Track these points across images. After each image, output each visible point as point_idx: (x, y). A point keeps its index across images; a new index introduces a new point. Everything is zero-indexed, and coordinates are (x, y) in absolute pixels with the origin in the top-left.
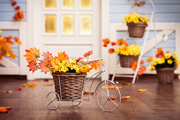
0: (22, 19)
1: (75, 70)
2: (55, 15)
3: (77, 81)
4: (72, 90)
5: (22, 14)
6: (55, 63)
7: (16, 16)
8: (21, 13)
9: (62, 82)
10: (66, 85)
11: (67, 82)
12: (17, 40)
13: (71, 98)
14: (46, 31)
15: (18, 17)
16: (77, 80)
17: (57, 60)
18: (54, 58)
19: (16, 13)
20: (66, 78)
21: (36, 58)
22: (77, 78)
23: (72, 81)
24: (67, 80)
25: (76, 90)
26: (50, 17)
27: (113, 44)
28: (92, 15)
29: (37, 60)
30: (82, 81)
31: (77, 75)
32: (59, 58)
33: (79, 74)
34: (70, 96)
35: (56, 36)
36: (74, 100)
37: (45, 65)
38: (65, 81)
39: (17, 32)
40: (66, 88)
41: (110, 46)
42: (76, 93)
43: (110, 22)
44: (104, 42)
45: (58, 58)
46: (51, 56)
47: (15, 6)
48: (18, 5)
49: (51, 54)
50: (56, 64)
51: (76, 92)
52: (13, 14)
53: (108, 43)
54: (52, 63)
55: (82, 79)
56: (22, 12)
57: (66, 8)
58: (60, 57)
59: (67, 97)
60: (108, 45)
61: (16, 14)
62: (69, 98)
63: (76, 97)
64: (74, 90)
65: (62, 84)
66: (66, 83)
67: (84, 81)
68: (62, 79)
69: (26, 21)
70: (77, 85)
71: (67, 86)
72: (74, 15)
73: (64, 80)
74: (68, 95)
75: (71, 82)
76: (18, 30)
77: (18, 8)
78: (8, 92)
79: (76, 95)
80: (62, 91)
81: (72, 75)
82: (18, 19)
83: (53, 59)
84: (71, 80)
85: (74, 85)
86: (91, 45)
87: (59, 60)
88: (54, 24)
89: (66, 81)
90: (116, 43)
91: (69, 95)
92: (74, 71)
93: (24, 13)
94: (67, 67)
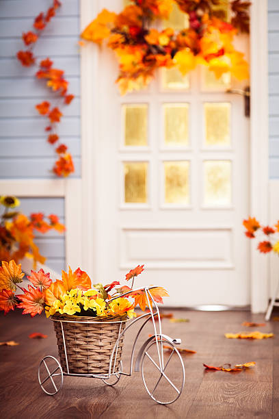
0: (71, 174)
1: (94, 310)
2: (147, 162)
3: (101, 334)
4: (89, 353)
5: (71, 163)
6: (54, 294)
7: (57, 167)
8: (68, 161)
9: (68, 335)
10: (78, 342)
11: (78, 336)
12: (54, 221)
13: (88, 372)
14: (127, 200)
15: (63, 169)
16: (101, 332)
17: (60, 288)
18: (53, 282)
19: (58, 159)
20: (76, 328)
21: (13, 284)
22: (101, 328)
23: (89, 334)
24: (79, 331)
25: (99, 353)
26: (136, 167)
27: (268, 231)
28: (230, 161)
29: (14, 288)
30: (114, 333)
31: (101, 320)
32: (65, 283)
33: (105, 319)
34: (85, 365)
35: (149, 210)
36: (94, 375)
37: (32, 298)
38: (74, 333)
39: (60, 202)
40: (78, 350)
41: (260, 236)
42: (100, 361)
43: (271, 178)
44: (247, 227)
45: (61, 283)
46: (47, 279)
47: (57, 145)
48: (61, 141)
49: (49, 274)
50: (57, 295)
51: (99, 357)
52: (52, 161)
53: (256, 228)
54: (48, 294)
55: (112, 331)
56: (70, 158)
57: (172, 145)
58: (67, 280)
59: (80, 368)
60: (256, 233)
61: (58, 163)
62: (83, 372)
63: (100, 368)
64: (93, 353)
65: (69, 341)
66: (77, 339)
67: (118, 333)
68: (68, 330)
69: (80, 177)
70: (101, 344)
71: (78, 345)
72: (189, 161)
73: (73, 331)
74: (81, 364)
75: (87, 337)
76: (63, 198)
77: (62, 149)
78: (6, 345)
79: (100, 365)
80: (70, 355)
81: (88, 322)
82: (63, 173)
83: (53, 286)
84: (87, 331)
85: (95, 344)
86: (229, 230)
87: (65, 288)
88: (144, 182)
89: (77, 333)
90: (274, 228)
91: (83, 365)
92: (91, 313)
93: (75, 161)
94: (78, 304)
